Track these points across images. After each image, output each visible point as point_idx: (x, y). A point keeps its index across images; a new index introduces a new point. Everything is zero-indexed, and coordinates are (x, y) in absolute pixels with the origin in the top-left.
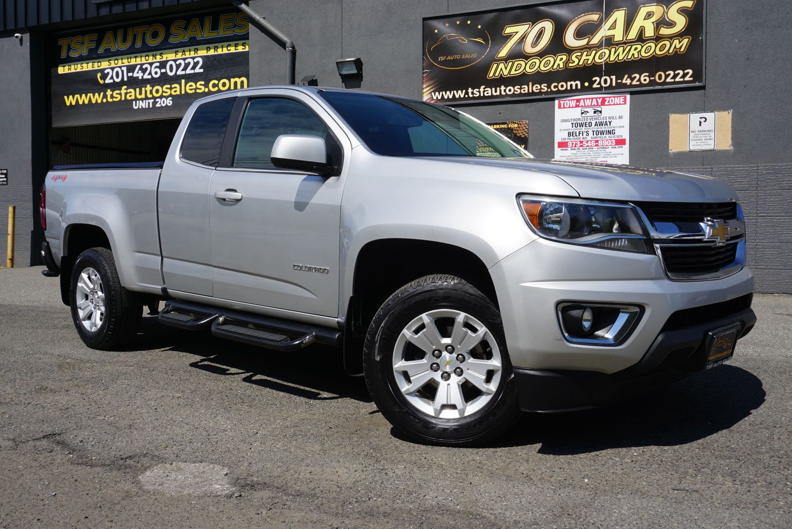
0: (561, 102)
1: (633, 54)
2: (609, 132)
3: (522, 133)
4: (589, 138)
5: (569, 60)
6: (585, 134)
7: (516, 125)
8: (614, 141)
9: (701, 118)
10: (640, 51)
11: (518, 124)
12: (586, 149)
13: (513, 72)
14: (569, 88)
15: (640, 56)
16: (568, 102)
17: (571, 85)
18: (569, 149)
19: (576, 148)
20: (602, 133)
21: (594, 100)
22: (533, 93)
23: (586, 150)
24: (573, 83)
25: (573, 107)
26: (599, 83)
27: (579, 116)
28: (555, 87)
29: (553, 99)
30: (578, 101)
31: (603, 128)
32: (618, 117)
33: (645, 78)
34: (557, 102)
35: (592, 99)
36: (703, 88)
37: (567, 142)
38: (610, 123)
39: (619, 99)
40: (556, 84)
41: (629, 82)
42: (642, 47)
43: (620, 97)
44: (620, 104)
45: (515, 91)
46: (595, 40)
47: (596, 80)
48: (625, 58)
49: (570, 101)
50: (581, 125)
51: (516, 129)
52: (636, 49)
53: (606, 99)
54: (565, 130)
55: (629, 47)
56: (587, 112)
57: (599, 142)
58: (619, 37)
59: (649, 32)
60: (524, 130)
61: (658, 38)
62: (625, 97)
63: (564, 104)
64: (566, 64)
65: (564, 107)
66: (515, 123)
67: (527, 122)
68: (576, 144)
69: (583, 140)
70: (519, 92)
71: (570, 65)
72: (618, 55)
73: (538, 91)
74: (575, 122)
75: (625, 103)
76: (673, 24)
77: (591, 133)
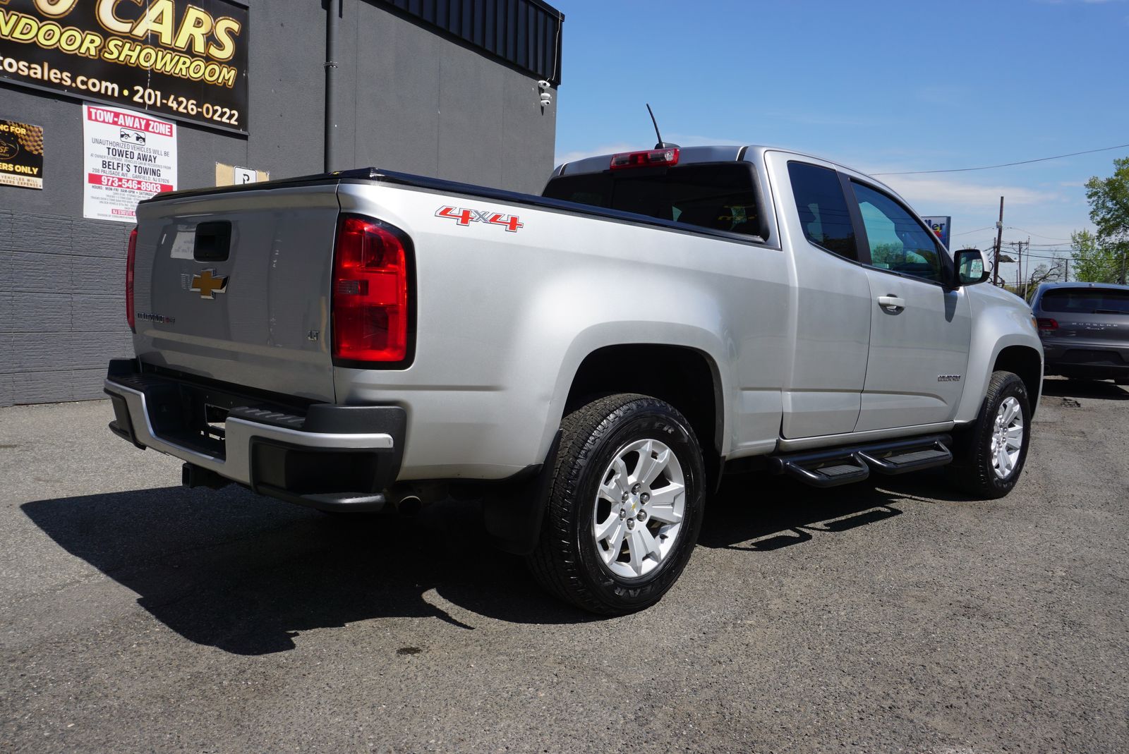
0: (91, 110)
1: (181, 69)
2: (154, 172)
3: (34, 146)
4: (130, 175)
5: (104, 47)
6: (125, 168)
7: (23, 131)
8: (160, 186)
9: (245, 175)
10: (189, 67)
11: (27, 131)
12: (126, 191)
13: (17, 34)
14: (103, 91)
15: (188, 75)
16: (101, 112)
17: (107, 88)
18: (104, 187)
19: (113, 188)
20: (146, 171)
21: (137, 120)
22: (49, 83)
23: (126, 193)
24: (110, 86)
25: (108, 123)
26: (142, 97)
27: (117, 139)
28: (83, 83)
29: (80, 102)
30: (117, 115)
31: (146, 165)
32: (163, 153)
33: (191, 107)
34: (85, 107)
35: (135, 117)
36: (245, 138)
37: (101, 176)
38: (155, 159)
39: (163, 127)
40: (85, 79)
41: (175, 106)
42: (191, 63)
43: (166, 124)
44: (165, 135)
45: (19, 68)
46: (140, 31)
47: (138, 91)
48: (172, 71)
49: (105, 112)
50: (121, 154)
51: (23, 137)
52: (184, 63)
53: (150, 122)
54: (98, 156)
55: (177, 58)
56: (128, 135)
57: (142, 183)
58: (166, 38)
59: (199, 47)
60: (36, 141)
61: (208, 59)
62: (171, 126)
63: (96, 113)
64: (100, 51)
65: (96, 120)
66: (22, 127)
67: (42, 129)
68: (113, 181)
69: (122, 177)
70: (26, 73)
71: (106, 55)
72: (165, 64)
73: (57, 81)
74: (112, 147)
75: (171, 136)
76: (221, 46)
77: (132, 168)
